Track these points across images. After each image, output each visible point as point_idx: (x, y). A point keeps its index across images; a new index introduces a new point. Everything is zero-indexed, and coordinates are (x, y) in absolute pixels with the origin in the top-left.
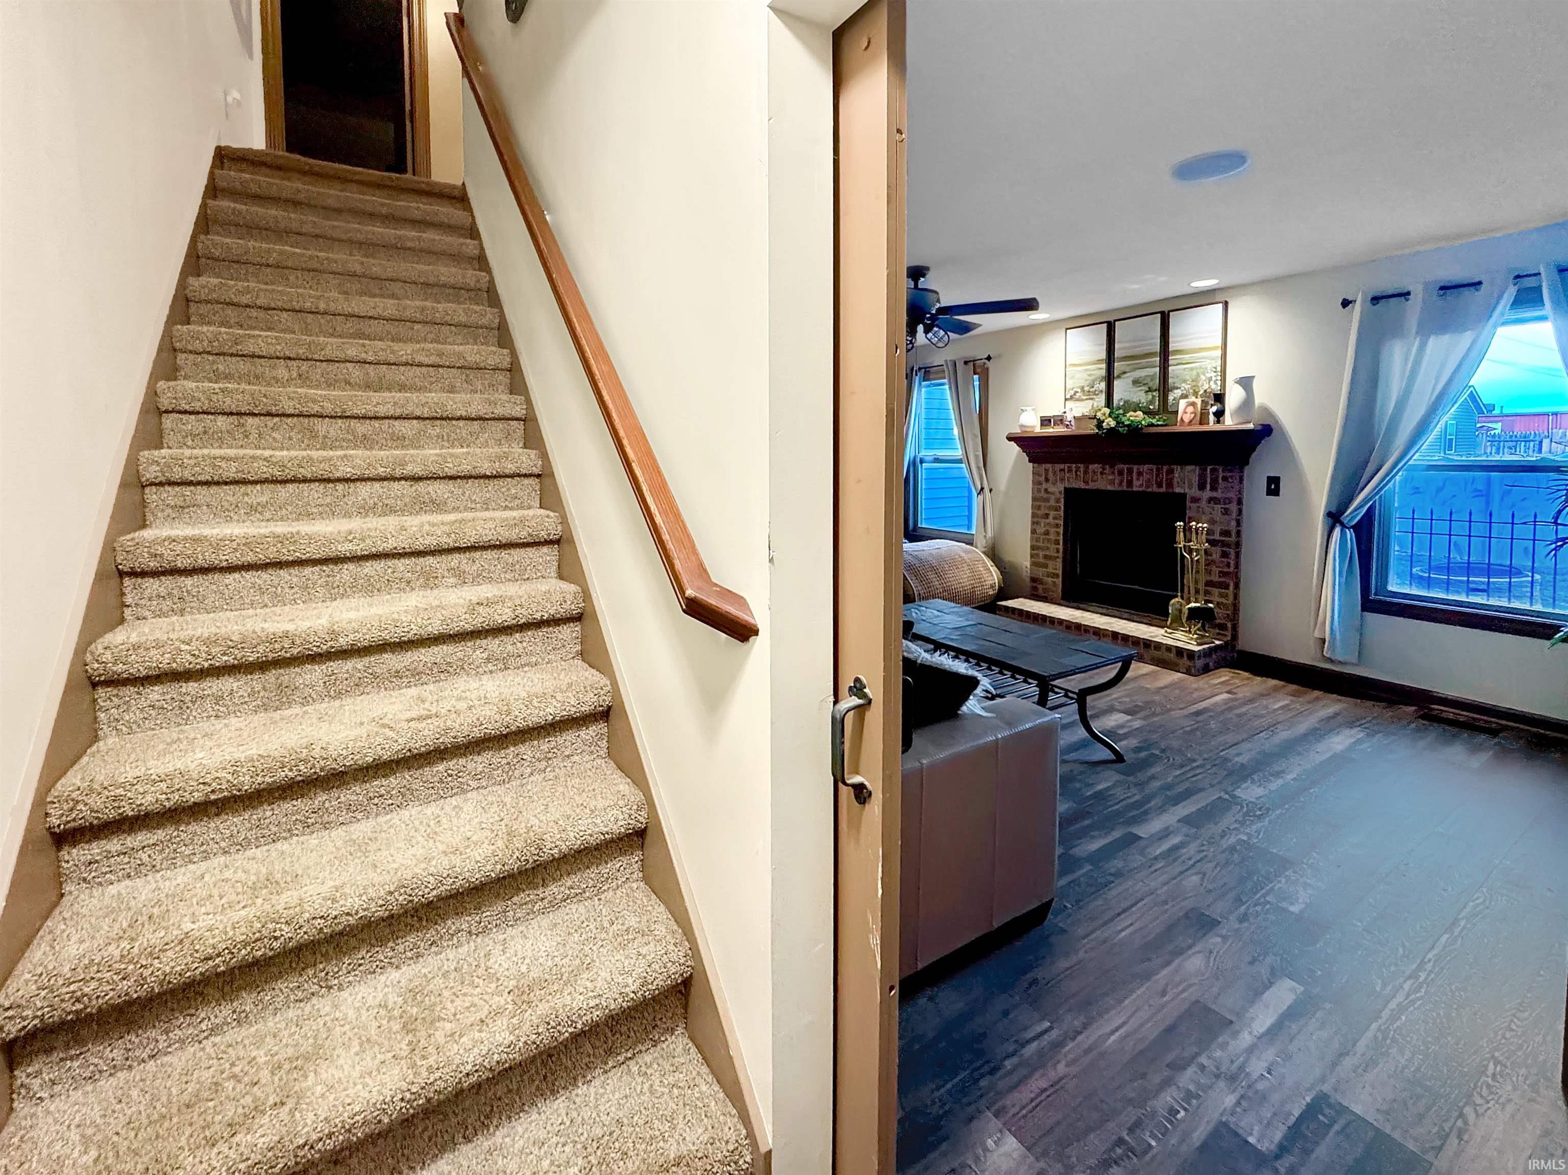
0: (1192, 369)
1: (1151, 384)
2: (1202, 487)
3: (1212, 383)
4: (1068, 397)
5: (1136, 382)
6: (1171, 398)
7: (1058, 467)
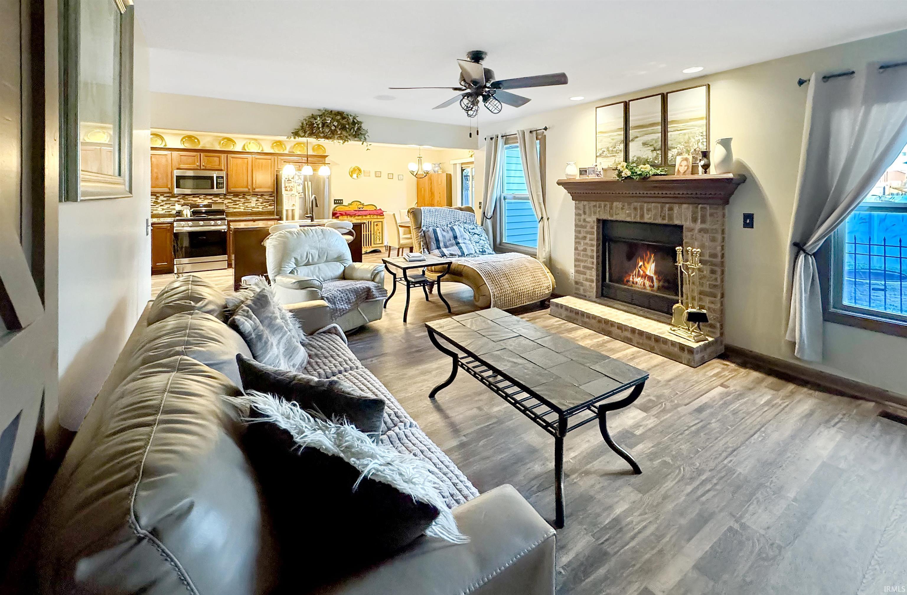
0: (685, 134)
1: (655, 145)
2: (694, 220)
3: (700, 144)
4: (598, 154)
5: (644, 144)
6: (670, 155)
7: (592, 204)
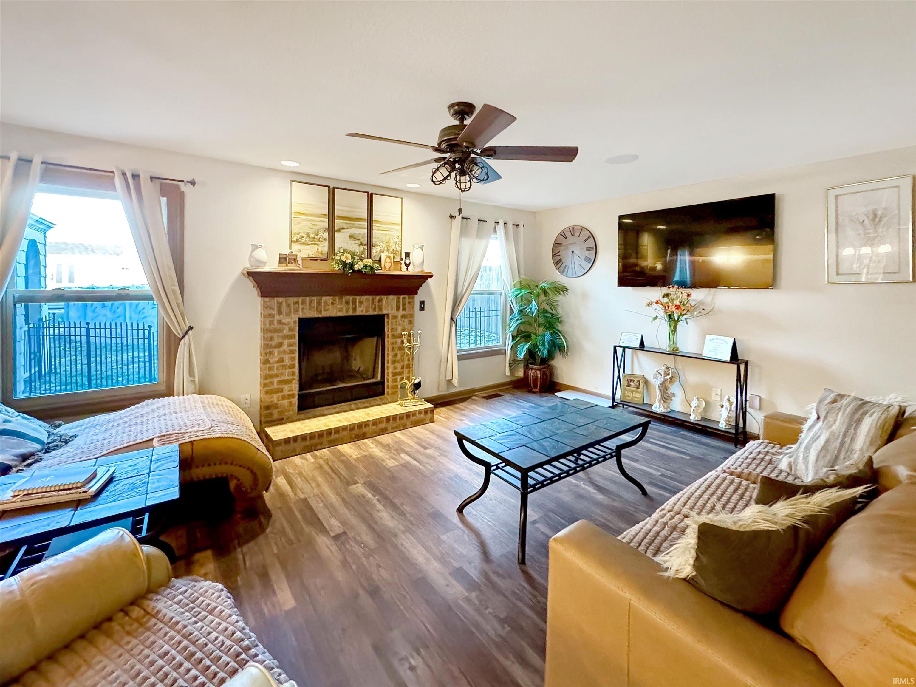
0: (386, 235)
1: (362, 240)
5: (351, 237)
6: (374, 251)
7: (292, 300)
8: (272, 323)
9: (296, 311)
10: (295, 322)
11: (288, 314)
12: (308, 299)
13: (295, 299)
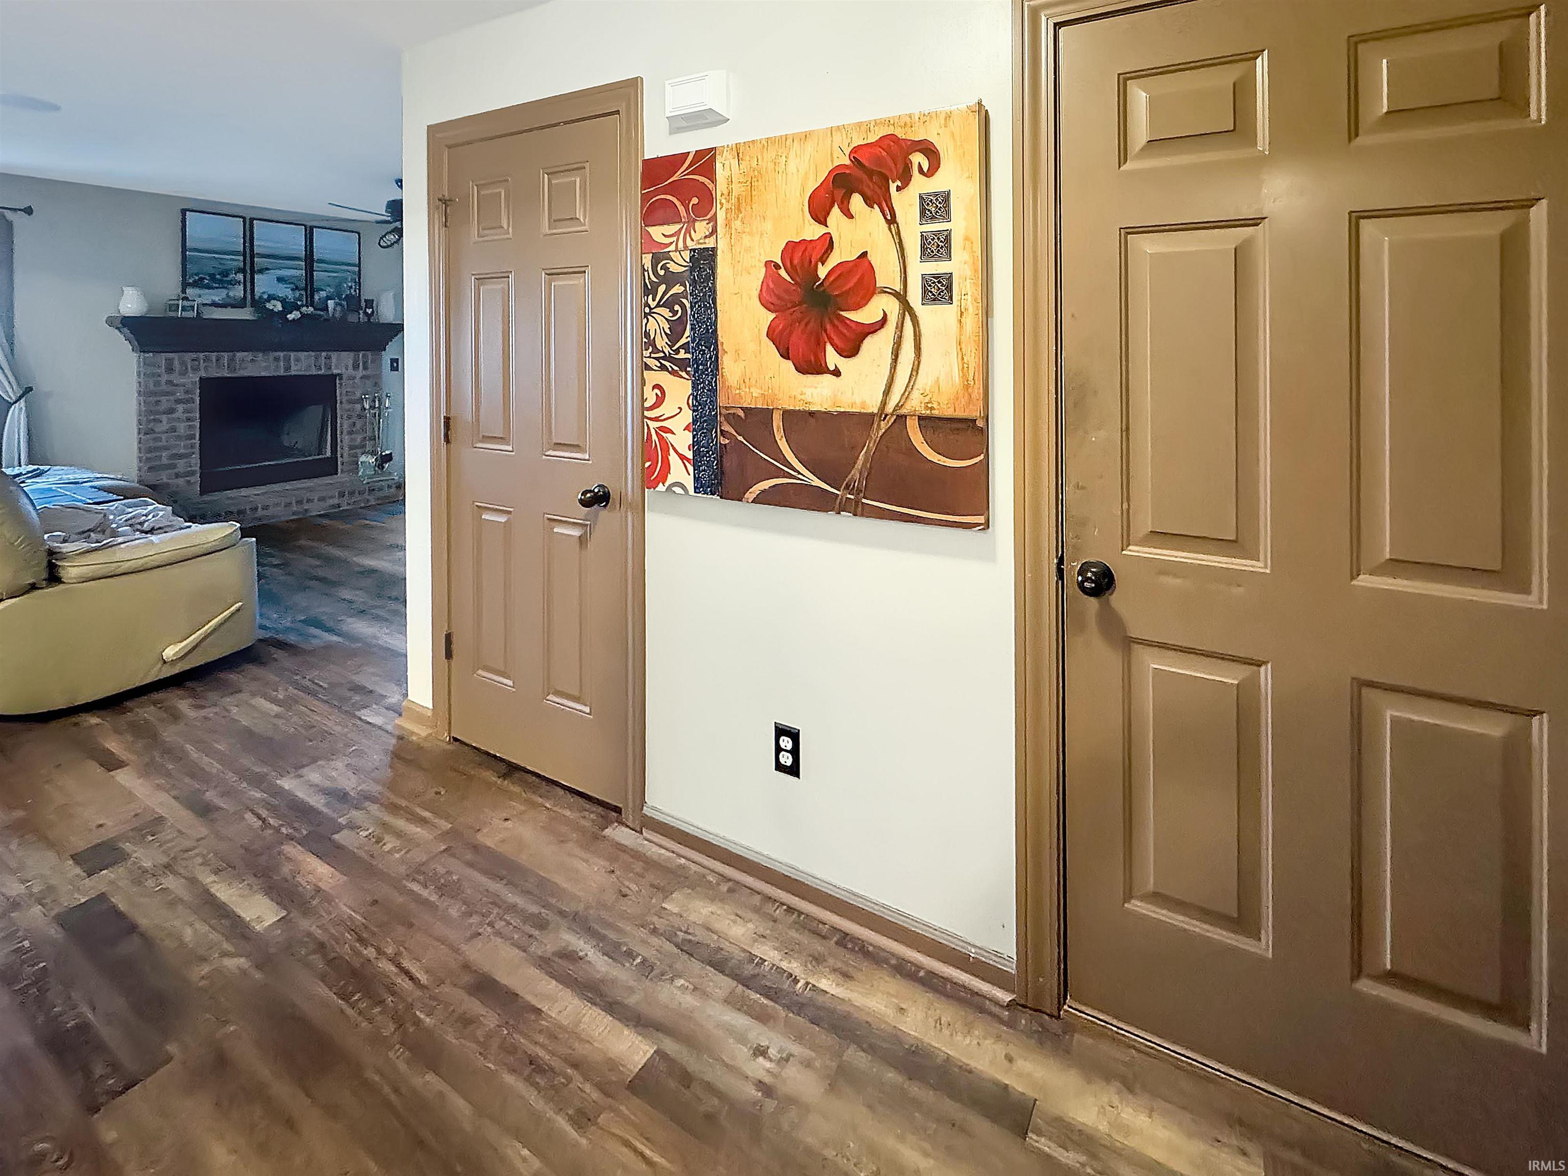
1: (296, 283)
5: (280, 280)
6: (317, 297)
7: (188, 356)
8: (158, 383)
9: (196, 369)
10: (194, 383)
11: (184, 373)
12: (214, 356)
13: (194, 355)
